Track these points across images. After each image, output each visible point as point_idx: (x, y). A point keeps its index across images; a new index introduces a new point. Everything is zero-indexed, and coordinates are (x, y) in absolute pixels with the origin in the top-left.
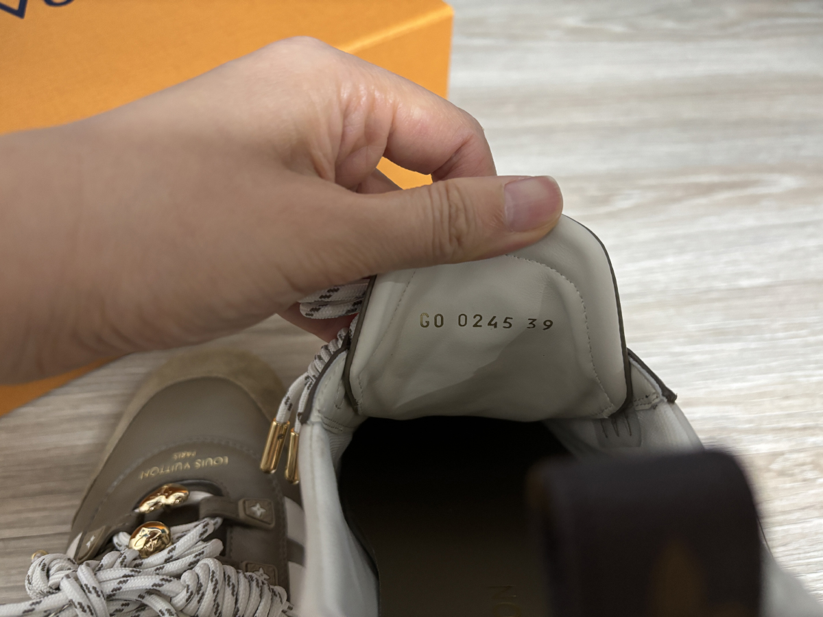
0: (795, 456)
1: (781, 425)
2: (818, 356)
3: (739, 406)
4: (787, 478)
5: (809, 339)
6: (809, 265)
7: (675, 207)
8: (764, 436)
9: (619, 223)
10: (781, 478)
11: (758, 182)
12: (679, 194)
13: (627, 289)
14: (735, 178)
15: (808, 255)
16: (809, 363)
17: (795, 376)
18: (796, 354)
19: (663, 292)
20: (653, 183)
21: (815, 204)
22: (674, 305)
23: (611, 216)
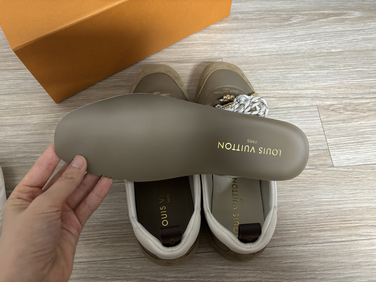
0: (338, 105)
1: (336, 96)
2: (353, 76)
3: (323, 90)
4: (334, 112)
5: (352, 70)
6: (357, 45)
7: (314, 22)
8: (329, 100)
9: (292, 28)
10: (332, 112)
11: (346, 13)
12: (316, 17)
13: (292, 52)
14: (338, 12)
15: (358, 41)
16: (350, 78)
17: (344, 82)
18: (346, 75)
19: (304, 53)
20: (307, 12)
21: (365, 23)
22: (307, 58)
23: (290, 25)
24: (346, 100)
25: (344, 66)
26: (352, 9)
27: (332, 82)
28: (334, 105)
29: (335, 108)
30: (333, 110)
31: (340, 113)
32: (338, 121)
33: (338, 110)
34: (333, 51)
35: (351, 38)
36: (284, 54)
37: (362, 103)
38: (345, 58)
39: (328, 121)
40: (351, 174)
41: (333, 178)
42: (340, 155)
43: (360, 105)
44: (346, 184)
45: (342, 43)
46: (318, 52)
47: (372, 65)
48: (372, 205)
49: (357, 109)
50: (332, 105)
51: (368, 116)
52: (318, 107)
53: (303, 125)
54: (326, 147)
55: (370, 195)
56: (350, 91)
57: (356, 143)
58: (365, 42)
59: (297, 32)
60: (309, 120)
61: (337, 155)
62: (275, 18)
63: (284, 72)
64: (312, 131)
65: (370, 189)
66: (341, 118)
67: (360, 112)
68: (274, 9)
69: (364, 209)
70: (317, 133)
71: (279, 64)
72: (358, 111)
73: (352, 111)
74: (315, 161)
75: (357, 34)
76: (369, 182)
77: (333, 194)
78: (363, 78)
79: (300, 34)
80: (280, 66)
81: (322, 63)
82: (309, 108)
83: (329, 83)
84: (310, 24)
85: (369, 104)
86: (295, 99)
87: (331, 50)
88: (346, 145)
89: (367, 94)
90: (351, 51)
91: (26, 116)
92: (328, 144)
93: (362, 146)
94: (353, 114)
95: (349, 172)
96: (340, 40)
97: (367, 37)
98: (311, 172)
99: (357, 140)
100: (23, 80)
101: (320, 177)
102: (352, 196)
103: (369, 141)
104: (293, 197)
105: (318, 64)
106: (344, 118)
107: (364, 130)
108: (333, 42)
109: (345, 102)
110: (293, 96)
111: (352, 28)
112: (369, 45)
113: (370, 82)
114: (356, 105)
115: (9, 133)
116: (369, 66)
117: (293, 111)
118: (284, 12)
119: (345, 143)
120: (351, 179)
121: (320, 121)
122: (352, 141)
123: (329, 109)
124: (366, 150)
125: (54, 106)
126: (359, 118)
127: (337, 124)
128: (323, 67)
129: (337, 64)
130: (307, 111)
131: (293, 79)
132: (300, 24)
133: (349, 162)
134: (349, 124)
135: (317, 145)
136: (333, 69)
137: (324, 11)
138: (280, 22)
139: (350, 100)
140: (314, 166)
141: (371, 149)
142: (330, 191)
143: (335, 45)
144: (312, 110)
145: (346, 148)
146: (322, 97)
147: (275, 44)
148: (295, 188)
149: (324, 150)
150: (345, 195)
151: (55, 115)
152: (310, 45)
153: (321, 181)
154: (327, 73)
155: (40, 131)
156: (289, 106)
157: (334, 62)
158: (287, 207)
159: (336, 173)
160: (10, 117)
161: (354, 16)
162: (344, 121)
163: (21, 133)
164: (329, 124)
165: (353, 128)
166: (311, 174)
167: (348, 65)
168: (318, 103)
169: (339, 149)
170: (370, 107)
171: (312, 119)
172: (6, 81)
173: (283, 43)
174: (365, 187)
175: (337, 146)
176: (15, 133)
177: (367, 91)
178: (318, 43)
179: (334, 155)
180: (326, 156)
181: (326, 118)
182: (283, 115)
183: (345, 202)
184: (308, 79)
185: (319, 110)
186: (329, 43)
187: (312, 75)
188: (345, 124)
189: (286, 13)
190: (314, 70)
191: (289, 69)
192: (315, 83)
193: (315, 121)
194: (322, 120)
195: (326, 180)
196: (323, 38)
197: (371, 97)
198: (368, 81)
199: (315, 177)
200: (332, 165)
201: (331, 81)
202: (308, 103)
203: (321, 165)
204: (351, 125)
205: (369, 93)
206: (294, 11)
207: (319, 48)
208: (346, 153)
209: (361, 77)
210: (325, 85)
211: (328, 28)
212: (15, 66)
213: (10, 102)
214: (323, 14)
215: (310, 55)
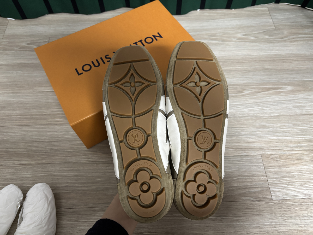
0: (276, 155)
1: (274, 148)
2: (286, 134)
3: (265, 144)
4: (273, 160)
5: (285, 129)
6: (289, 111)
7: (259, 94)
8: (269, 151)
9: (244, 98)
10: (272, 160)
11: (281, 88)
12: (261, 90)
13: (244, 115)
14: (276, 86)
15: (290, 108)
16: (283, 135)
17: (279, 138)
18: (281, 133)
19: (252, 116)
20: (255, 87)
21: (295, 95)
22: (255, 120)
23: (243, 96)
24: (281, 151)
25: (280, 127)
26: (286, 84)
27: (272, 138)
28: (273, 155)
29: (274, 157)
30: (272, 159)
31: (277, 160)
32: (275, 166)
33: (275, 158)
34: (272, 115)
35: (285, 106)
36: (239, 117)
37: (292, 154)
38: (280, 121)
39: (269, 167)
40: (284, 206)
41: (272, 208)
42: (277, 191)
43: (291, 155)
44: (281, 213)
45: (278, 110)
46: (262, 115)
47: (300, 126)
48: (299, 228)
49: (289, 158)
50: (271, 155)
51: (296, 163)
52: (262, 156)
53: (251, 169)
54: (267, 185)
55: (297, 221)
56: (283, 145)
57: (288, 183)
58: (294, 109)
59: (248, 101)
60: (255, 165)
61: (275, 192)
62: (233, 90)
63: (238, 130)
64: (257, 173)
65: (297, 217)
66: (277, 165)
67: (291, 160)
68: (232, 84)
69: (293, 231)
70: (261, 175)
71: (235, 124)
72: (289, 160)
73: (285, 159)
74: (260, 195)
75: (289, 103)
76: (296, 211)
77: (272, 220)
78: (293, 135)
79: (249, 102)
80: (236, 125)
81: (265, 124)
82: (256, 156)
83: (269, 138)
84: (256, 95)
85: (297, 155)
86: (246, 149)
87: (270, 114)
88: (281, 184)
89: (295, 147)
90: (285, 116)
91: (69, 157)
92: (269, 183)
93: (292, 186)
94: (286, 162)
95: (283, 204)
96: (277, 107)
97: (296, 105)
98: (257, 203)
99: (288, 181)
100: (66, 131)
101: (263, 207)
102: (284, 221)
103: (297, 182)
104: (245, 221)
105: (262, 124)
106: (279, 165)
107: (294, 174)
108: (272, 109)
109: (281, 153)
110: (245, 147)
111: (285, 98)
112: (298, 111)
113: (298, 138)
114: (288, 156)
115: (57, 169)
116: (297, 127)
117: (244, 158)
118: (239, 86)
119: (281, 183)
120: (284, 209)
121: (263, 166)
122: (285, 182)
123: (269, 158)
124: (295, 188)
125: (86, 150)
126: (290, 165)
127: (275, 169)
128: (265, 127)
129: (274, 125)
130: (254, 159)
131: (245, 135)
132: (250, 95)
133: (283, 197)
134: (283, 169)
135: (261, 183)
136: (272, 128)
137: (266, 85)
138: (236, 94)
139: (284, 151)
140: (259, 199)
141: (298, 188)
142: (270, 218)
143: (274, 111)
144: (257, 158)
145: (281, 187)
146: (265, 148)
147: (233, 109)
148: (246, 214)
149: (266, 187)
150: (280, 221)
151: (87, 157)
152: (256, 110)
153: (264, 210)
154: (268, 131)
155: (77, 168)
156: (242, 154)
157: (273, 123)
158: (240, 228)
159: (274, 205)
160: (58, 158)
161: (287, 89)
162: (279, 167)
163: (65, 169)
164: (269, 169)
165: (286, 172)
166: (257, 205)
167: (282, 126)
168: (262, 153)
169: (276, 187)
170: (298, 157)
171: (258, 164)
172: (55, 132)
173: (238, 109)
174: (293, 215)
175: (275, 185)
176: (61, 169)
177: (296, 145)
178: (262, 109)
179: (273, 191)
180: (267, 192)
181: (267, 164)
182: (238, 161)
183: (280, 226)
184: (255, 136)
185: (263, 158)
186: (269, 109)
187: (258, 132)
188: (280, 169)
189: (241, 87)
190: (259, 129)
191: (242, 127)
192: (260, 138)
193: (260, 166)
194: (264, 165)
195: (267, 210)
196: (265, 106)
197: (299, 149)
198: (296, 138)
199: (259, 207)
200: (271, 199)
201: (270, 137)
202: (255, 153)
203: (264, 198)
204: (284, 170)
205: (297, 147)
206: (245, 86)
207: (262, 113)
208: (281, 190)
209: (291, 135)
210: (266, 140)
211: (269, 99)
212: (61, 122)
213: (58, 147)
214: (266, 88)
215: (257, 118)
